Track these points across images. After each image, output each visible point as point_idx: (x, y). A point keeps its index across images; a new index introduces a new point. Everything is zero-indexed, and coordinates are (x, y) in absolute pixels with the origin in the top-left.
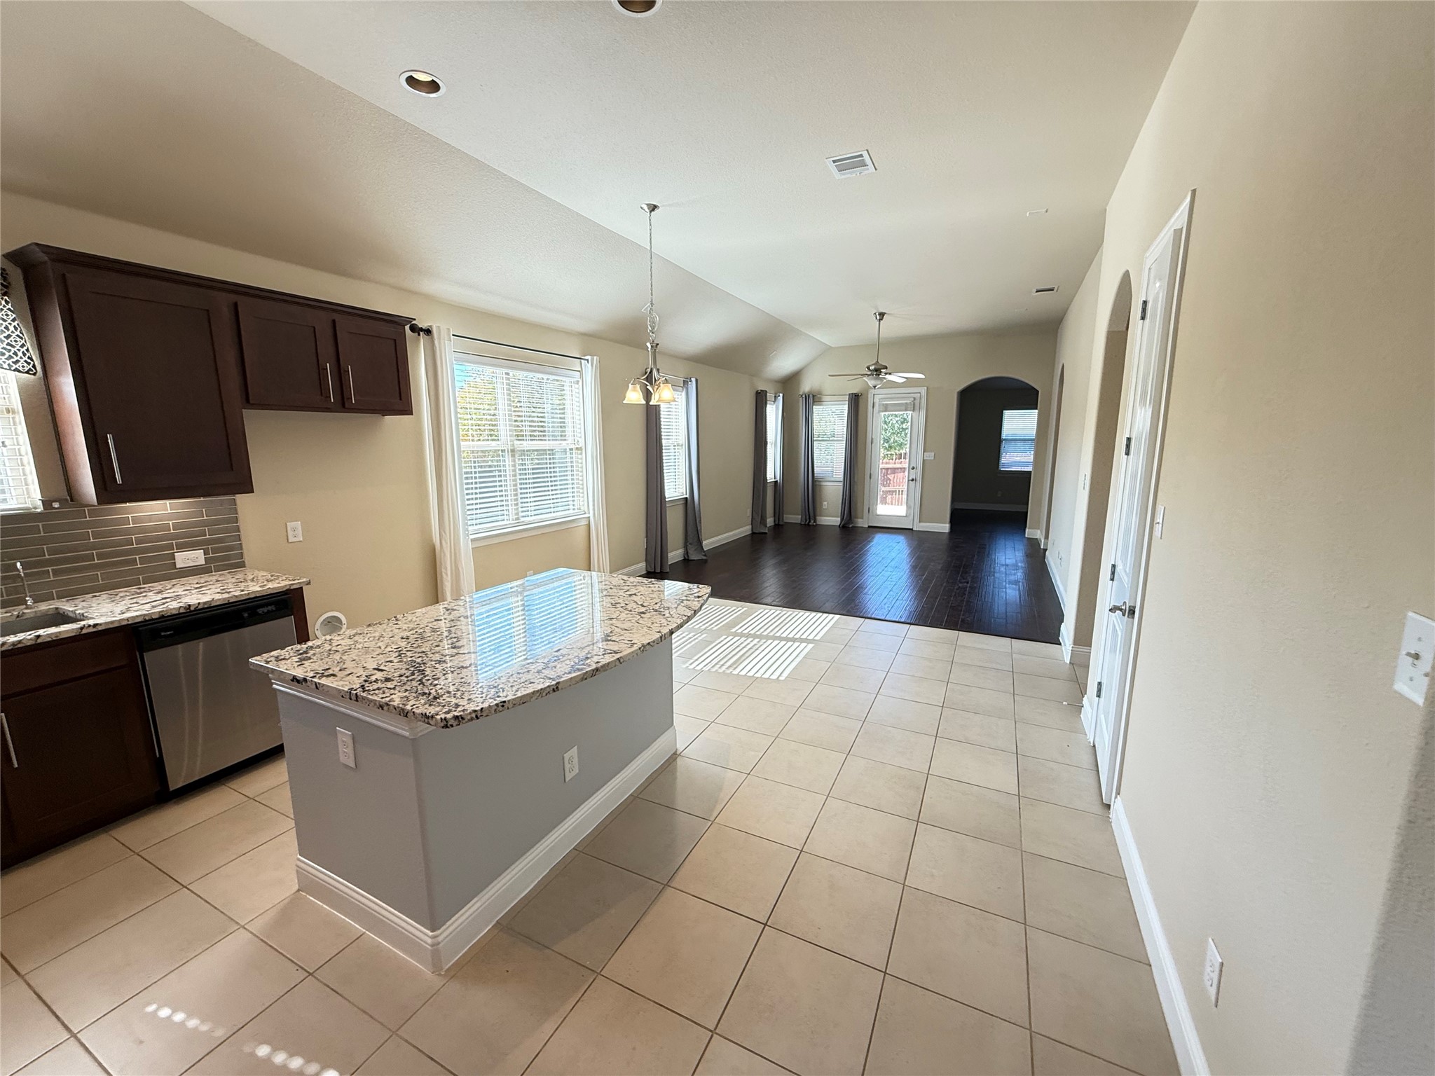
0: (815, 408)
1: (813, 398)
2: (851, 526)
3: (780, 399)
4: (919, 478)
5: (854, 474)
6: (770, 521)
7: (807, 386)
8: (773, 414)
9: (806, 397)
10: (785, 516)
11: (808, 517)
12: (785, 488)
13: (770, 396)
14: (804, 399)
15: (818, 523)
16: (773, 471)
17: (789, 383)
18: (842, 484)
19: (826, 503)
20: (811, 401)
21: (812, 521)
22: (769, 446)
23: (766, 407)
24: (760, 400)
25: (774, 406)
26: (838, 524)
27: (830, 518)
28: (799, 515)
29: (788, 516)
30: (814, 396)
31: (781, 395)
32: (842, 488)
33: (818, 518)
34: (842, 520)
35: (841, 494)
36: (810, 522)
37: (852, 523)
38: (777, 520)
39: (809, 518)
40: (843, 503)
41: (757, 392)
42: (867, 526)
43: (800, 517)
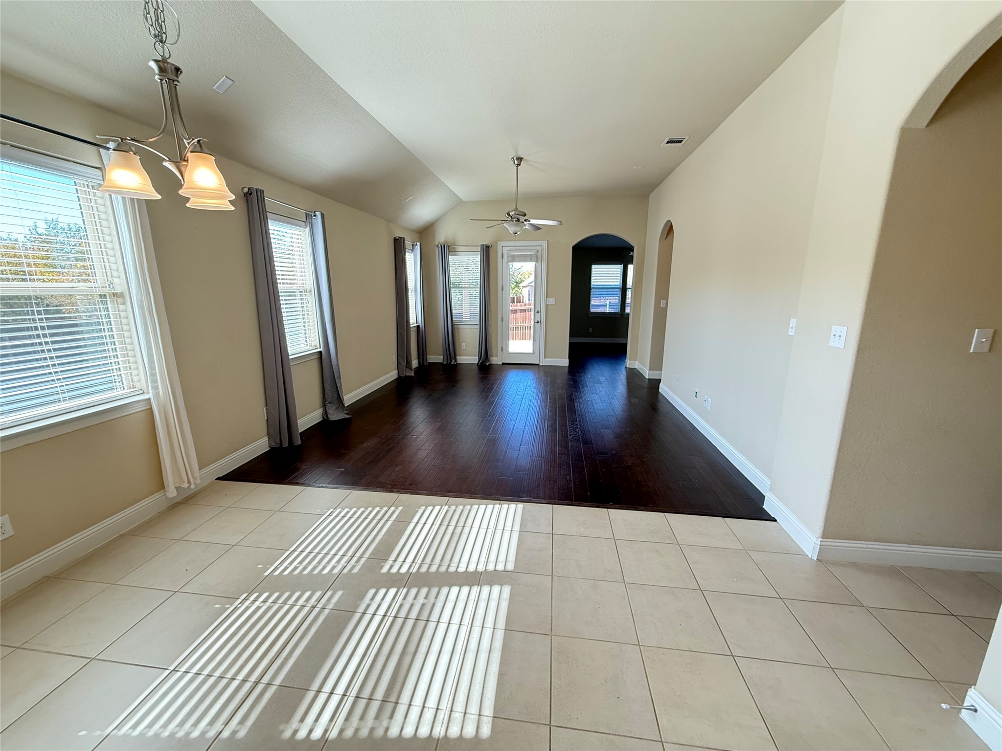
0: (451, 258)
1: (447, 249)
2: (488, 364)
3: (418, 247)
4: (543, 321)
5: (488, 317)
6: (415, 363)
7: (442, 235)
8: (412, 261)
9: (441, 246)
10: (428, 356)
11: (449, 357)
12: (426, 331)
13: (408, 244)
14: (440, 248)
15: (458, 362)
16: (415, 316)
17: (425, 232)
18: (478, 327)
19: (464, 344)
20: (446, 251)
21: (453, 361)
22: (410, 293)
23: (405, 254)
24: (399, 246)
25: (412, 255)
26: (477, 362)
27: (469, 356)
28: (441, 355)
29: (431, 356)
30: (449, 246)
31: (418, 244)
32: (478, 330)
33: (458, 357)
34: (480, 359)
35: (478, 335)
36: (451, 361)
37: (489, 361)
38: (421, 361)
39: (451, 358)
40: (480, 344)
41: (395, 238)
42: (501, 363)
43: (442, 357)
